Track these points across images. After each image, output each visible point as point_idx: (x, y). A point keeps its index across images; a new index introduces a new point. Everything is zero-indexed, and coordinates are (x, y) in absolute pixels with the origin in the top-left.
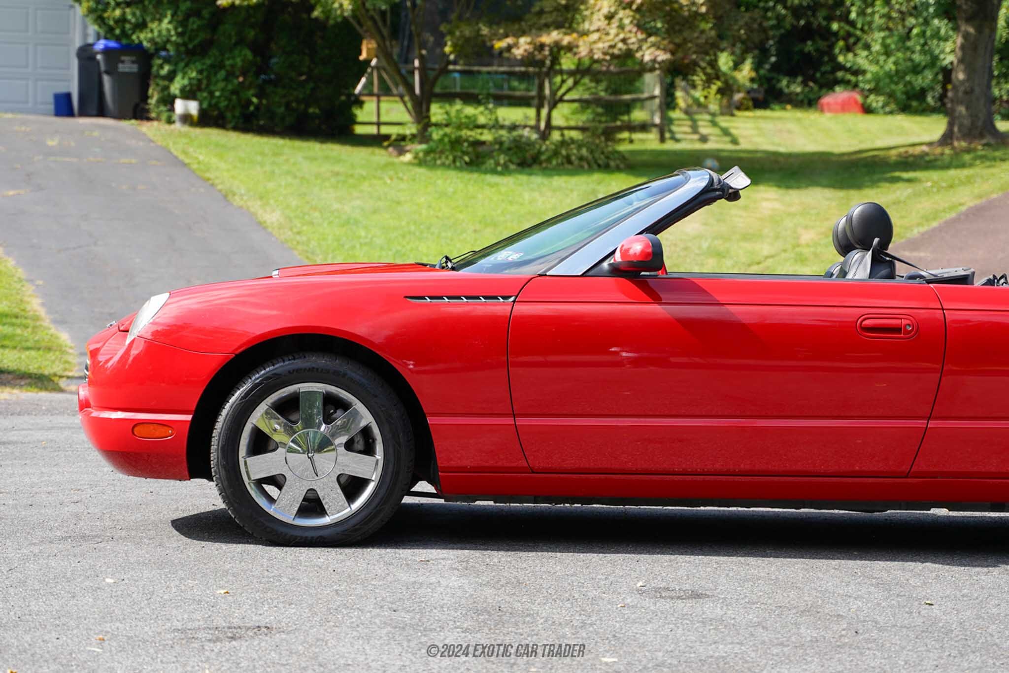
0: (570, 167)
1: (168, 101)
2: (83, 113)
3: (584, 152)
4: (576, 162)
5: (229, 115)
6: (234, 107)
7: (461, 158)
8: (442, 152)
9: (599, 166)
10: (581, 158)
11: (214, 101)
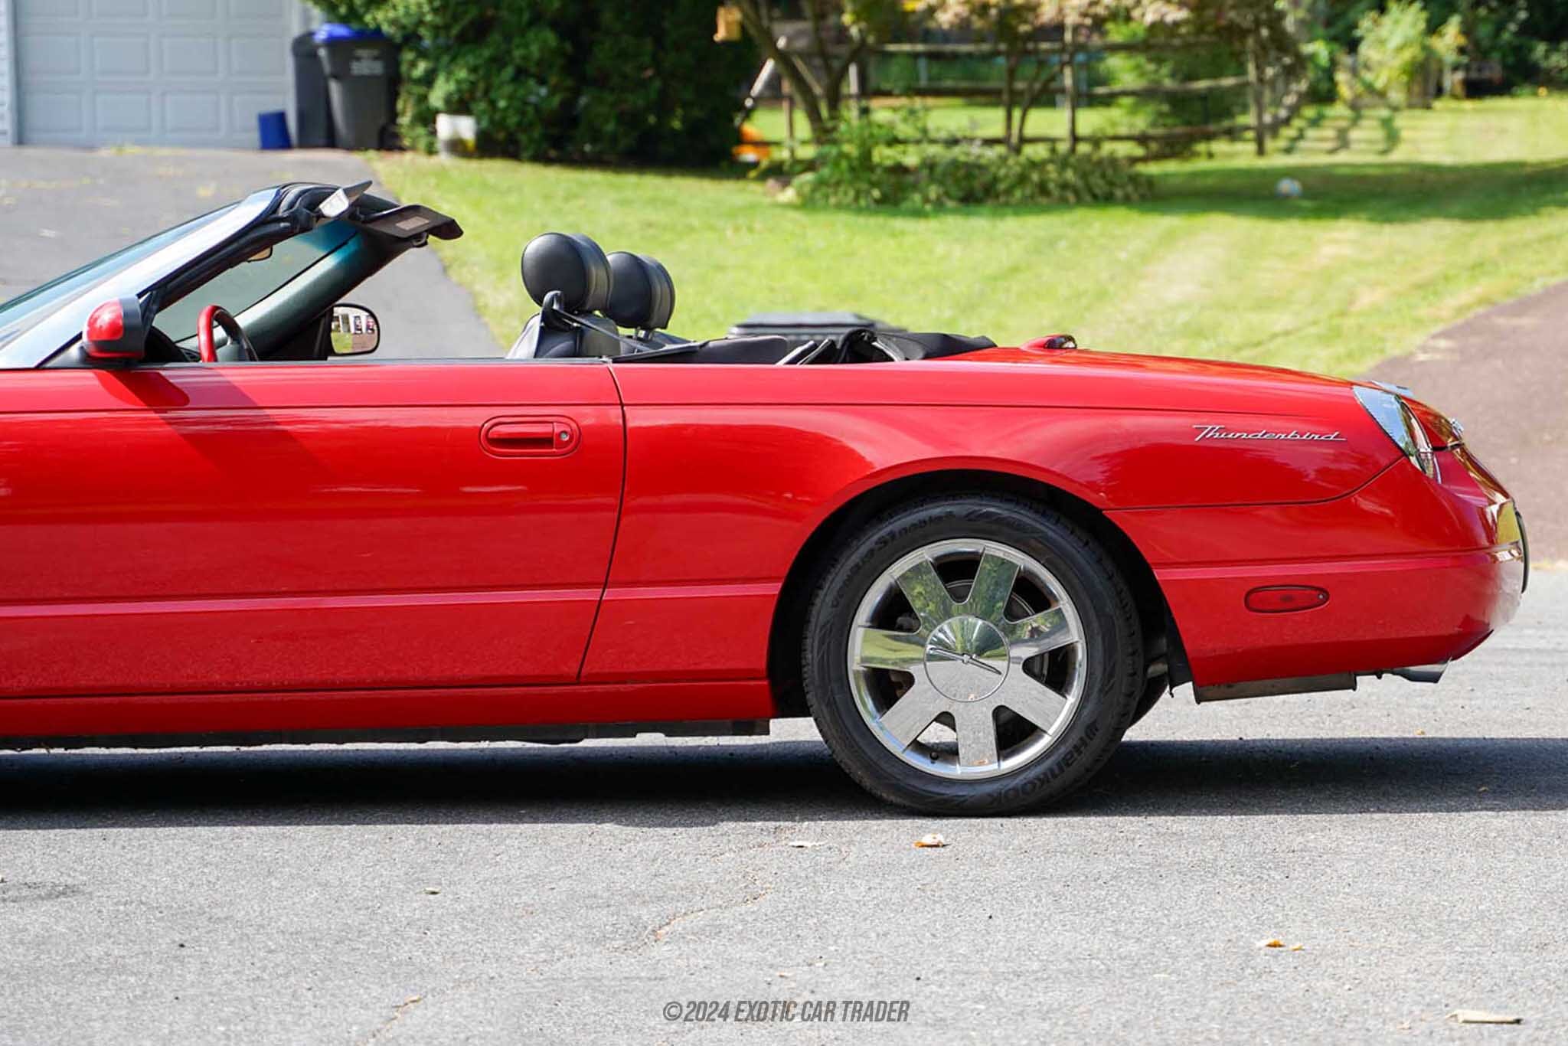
0: (1043, 200)
1: (427, 118)
2: (305, 144)
3: (1070, 175)
4: (1056, 192)
5: (523, 138)
6: (531, 125)
7: (868, 193)
8: (838, 184)
9: (1095, 197)
10: (1065, 186)
11: (497, 117)
